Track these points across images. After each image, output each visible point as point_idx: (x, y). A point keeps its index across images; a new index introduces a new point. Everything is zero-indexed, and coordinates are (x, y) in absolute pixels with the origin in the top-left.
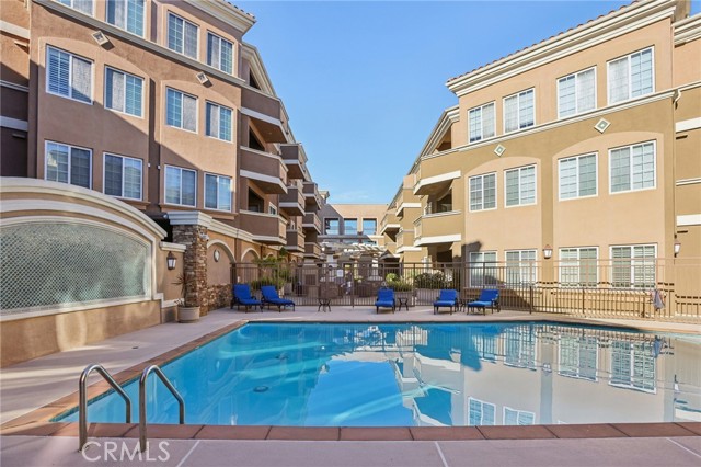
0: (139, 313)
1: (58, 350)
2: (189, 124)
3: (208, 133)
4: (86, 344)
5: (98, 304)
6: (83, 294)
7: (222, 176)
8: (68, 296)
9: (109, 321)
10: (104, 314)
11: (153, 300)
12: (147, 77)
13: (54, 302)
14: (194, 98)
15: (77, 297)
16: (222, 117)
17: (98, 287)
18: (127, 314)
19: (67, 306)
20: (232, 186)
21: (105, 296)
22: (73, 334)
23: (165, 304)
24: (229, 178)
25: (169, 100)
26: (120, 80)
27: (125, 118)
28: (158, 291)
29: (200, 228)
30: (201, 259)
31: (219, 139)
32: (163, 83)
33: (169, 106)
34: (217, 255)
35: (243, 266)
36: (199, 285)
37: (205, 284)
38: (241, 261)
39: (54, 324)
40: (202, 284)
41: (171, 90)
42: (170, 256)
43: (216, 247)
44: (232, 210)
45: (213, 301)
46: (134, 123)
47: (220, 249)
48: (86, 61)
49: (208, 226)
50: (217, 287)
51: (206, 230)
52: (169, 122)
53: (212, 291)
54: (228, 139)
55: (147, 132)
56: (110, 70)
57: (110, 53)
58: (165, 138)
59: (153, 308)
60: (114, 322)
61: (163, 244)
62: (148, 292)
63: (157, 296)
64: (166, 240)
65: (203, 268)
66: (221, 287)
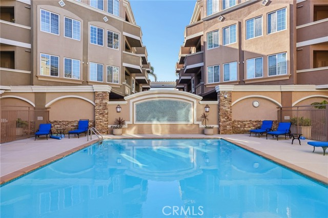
0: (185, 128)
1: (152, 134)
2: (258, 33)
3: (269, 32)
4: (161, 134)
5: (166, 123)
6: (161, 119)
7: (279, 54)
8: (155, 120)
9: (170, 128)
10: (168, 126)
11: (194, 124)
12: (237, 22)
14: (260, 17)
15: (158, 120)
16: (279, 16)
17: (166, 118)
18: (179, 128)
19: (155, 122)
20: (287, 58)
21: (169, 120)
22: (157, 130)
23: (201, 126)
24: (284, 54)
25: (247, 26)
26: (228, 30)
27: (229, 46)
28: (198, 120)
29: (224, 92)
30: (225, 107)
31: (274, 31)
32: (244, 20)
33: (247, 29)
34: (256, 104)
35: (293, 109)
36: (222, 120)
37: (229, 119)
38: (293, 105)
39: (151, 127)
40: (226, 119)
41: (248, 21)
42: (207, 106)
43: (254, 99)
44: (288, 73)
45: (249, 129)
46: (232, 47)
47: (262, 100)
48: (217, 31)
49: (232, 90)
50: (256, 122)
51: (230, 93)
52: (247, 37)
53: (248, 124)
54: (283, 28)
55: (237, 47)
56: (224, 29)
57: (224, 22)
58: (246, 47)
59: (194, 127)
60: (173, 129)
61: (200, 102)
62: (191, 121)
63: (196, 123)
64: (202, 100)
65: (227, 111)
66: (260, 122)
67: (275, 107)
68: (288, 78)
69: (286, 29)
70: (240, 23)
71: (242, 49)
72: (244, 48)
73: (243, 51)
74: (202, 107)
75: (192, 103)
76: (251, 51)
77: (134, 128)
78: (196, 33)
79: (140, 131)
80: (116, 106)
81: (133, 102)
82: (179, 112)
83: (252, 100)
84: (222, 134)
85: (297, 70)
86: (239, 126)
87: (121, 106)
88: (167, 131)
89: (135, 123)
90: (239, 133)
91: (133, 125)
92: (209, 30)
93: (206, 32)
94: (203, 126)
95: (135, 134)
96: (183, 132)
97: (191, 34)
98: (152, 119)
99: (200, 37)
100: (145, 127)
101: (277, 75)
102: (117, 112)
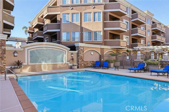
0: (61, 66)
1: (42, 70)
2: (90, 20)
3: (94, 21)
4: (48, 70)
5: (50, 63)
7: (99, 32)
8: (44, 61)
9: (53, 67)
10: (52, 66)
12: (80, 12)
13: (41, 62)
14: (90, 13)
15: (46, 62)
16: (98, 15)
17: (50, 60)
18: (58, 66)
19: (43, 63)
20: (102, 34)
22: (45, 68)
23: (69, 65)
24: (100, 32)
25: (85, 16)
26: (75, 15)
27: (75, 23)
28: (68, 61)
29: (81, 47)
30: (81, 54)
31: (97, 21)
32: (83, 12)
33: (85, 17)
34: (92, 53)
35: (104, 56)
36: (80, 61)
37: (83, 60)
38: (104, 54)
39: (41, 66)
40: (82, 61)
41: (85, 13)
42: (72, 54)
43: (92, 51)
44: (102, 40)
45: (90, 65)
46: (77, 24)
47: (94, 52)
48: (69, 14)
49: (84, 46)
50: (92, 62)
51: (83, 47)
52: (85, 21)
53: (89, 63)
54: (100, 21)
55: (80, 25)
56: (73, 14)
57: (73, 10)
58: (84, 25)
59: (66, 65)
60: (54, 67)
61: (69, 51)
62: (65, 62)
63: (67, 63)
64: (70, 50)
65: (82, 56)
66: (93, 62)
67: (98, 55)
68: (102, 42)
69: (101, 21)
70: (81, 13)
71: (82, 26)
72: (83, 26)
73: (83, 27)
74: (70, 54)
75: (65, 52)
76: (86, 28)
77: (29, 68)
78: (54, 12)
79: (33, 69)
80: (14, 52)
81: (28, 50)
82: (58, 57)
83: (90, 51)
84: (80, 68)
85: (104, 39)
86: (86, 64)
87: (18, 52)
88: (51, 68)
89: (29, 64)
90: (86, 67)
91: (28, 65)
92: (64, 12)
93: (62, 13)
94: (71, 65)
95: (29, 72)
96: (60, 68)
97: (51, 12)
98: (41, 61)
99: (57, 15)
100: (36, 67)
101: (98, 41)
102: (14, 56)
